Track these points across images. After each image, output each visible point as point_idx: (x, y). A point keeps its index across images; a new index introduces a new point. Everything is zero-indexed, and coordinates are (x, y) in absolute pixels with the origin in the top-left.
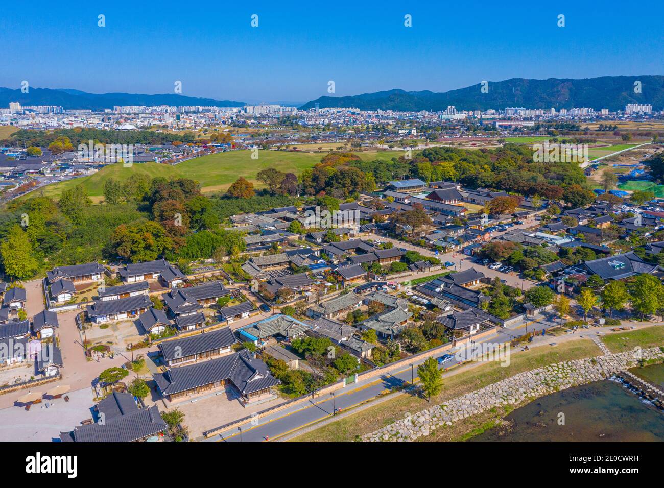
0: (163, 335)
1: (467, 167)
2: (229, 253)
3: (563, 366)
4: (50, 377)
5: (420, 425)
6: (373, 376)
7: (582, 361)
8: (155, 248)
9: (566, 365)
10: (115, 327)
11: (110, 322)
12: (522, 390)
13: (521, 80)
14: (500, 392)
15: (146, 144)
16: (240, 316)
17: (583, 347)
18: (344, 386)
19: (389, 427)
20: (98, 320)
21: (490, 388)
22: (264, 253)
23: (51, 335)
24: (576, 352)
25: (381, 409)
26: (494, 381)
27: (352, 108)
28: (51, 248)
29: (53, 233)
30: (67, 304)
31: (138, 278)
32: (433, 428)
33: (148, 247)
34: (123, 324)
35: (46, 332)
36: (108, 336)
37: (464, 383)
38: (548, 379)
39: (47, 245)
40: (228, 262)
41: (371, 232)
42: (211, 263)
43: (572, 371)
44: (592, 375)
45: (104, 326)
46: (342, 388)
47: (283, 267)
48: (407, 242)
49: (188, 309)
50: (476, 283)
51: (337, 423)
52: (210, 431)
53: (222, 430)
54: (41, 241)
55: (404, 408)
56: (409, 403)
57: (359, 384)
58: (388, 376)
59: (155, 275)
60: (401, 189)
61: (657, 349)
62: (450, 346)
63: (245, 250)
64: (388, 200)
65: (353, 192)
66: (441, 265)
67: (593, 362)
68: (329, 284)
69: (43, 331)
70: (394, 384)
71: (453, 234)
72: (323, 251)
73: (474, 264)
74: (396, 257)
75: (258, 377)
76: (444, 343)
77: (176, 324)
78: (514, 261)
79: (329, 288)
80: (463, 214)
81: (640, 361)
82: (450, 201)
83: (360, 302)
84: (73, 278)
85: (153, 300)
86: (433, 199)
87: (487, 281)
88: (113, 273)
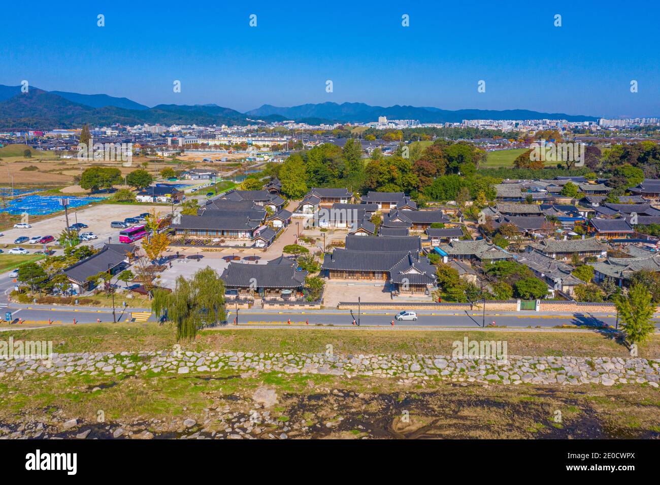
2: (474, 198)
4: (258, 247)
5: (603, 371)
8: (400, 183)
10: (332, 232)
16: (447, 240)
18: (518, 309)
19: (551, 358)
23: (280, 226)
28: (324, 180)
29: (328, 168)
30: (308, 213)
32: (624, 381)
33: (392, 180)
34: (339, 232)
35: (278, 223)
39: (320, 177)
42: (453, 205)
45: (323, 230)
46: (515, 310)
51: (482, 334)
52: (342, 304)
53: (356, 307)
54: (316, 172)
55: (585, 346)
56: (596, 344)
57: (540, 312)
58: (586, 316)
59: (392, 206)
63: (495, 200)
68: (573, 234)
69: (274, 222)
70: (589, 323)
72: (592, 212)
75: (413, 272)
77: (377, 233)
79: (573, 237)
83: (604, 253)
84: (324, 199)
85: (374, 218)
88: (359, 200)
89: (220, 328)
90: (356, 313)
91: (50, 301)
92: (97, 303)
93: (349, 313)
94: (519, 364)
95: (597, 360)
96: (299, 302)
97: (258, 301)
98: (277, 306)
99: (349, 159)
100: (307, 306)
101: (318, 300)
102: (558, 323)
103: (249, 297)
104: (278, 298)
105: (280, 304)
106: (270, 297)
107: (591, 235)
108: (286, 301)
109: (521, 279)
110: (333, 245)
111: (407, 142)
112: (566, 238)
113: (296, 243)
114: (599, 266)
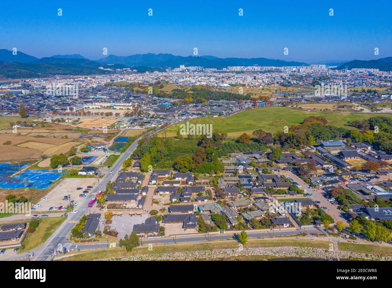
0: (175, 202)
1: (382, 135)
2: (216, 173)
3: (310, 249)
4: (140, 208)
5: (236, 252)
6: (232, 233)
7: (320, 249)
8: (188, 168)
9: (312, 249)
10: (164, 196)
11: (163, 194)
12: (284, 252)
14: (275, 251)
15: (226, 100)
16: (204, 200)
17: (326, 244)
18: (219, 233)
19: (224, 250)
20: (160, 192)
21: (270, 248)
22: (231, 175)
24: (321, 245)
25: (225, 243)
26: (274, 246)
28: (158, 161)
29: (159, 155)
30: (154, 184)
31: (179, 178)
32: (240, 255)
33: (185, 167)
34: (167, 195)
35: (144, 194)
36: (161, 199)
37: (261, 244)
38: (299, 252)
39: (156, 160)
40: (215, 177)
41: (290, 170)
42: (208, 176)
43: (313, 252)
44: (322, 256)
46: (218, 234)
47: (236, 183)
48: (302, 179)
49: (187, 195)
50: (311, 206)
51: (208, 244)
52: (171, 235)
53: (175, 236)
54: (154, 158)
55: (233, 245)
56: (236, 244)
57: (225, 234)
58: (237, 234)
59: (185, 178)
60: (327, 146)
61: (364, 254)
62: (269, 230)
63: (224, 172)
64: (315, 152)
65: (298, 146)
66: (304, 194)
67: (326, 251)
68: (245, 194)
69: (143, 193)
70: (236, 237)
71: (329, 179)
72: (257, 178)
73: (323, 197)
74: (286, 187)
75: (190, 223)
76: (267, 228)
77: (180, 199)
78: (339, 199)
79: (244, 196)
80: (349, 167)
81: (350, 257)
82: (351, 158)
83: (251, 204)
84: (159, 175)
85: (179, 188)
86: (341, 155)
87: (317, 206)
88: (173, 174)
89: (138, 247)
90: (175, 238)
91: (84, 241)
92: (98, 241)
93: (173, 238)
94: (216, 252)
95: (235, 249)
96: (158, 235)
97: (146, 236)
98: (152, 237)
100: (161, 237)
101: (163, 234)
102: (227, 238)
103: (143, 234)
104: (152, 234)
105: (153, 236)
106: (149, 234)
107: (250, 194)
108: (154, 235)
109: (221, 223)
110: (165, 204)
111: (194, 104)
112: (242, 196)
113: (152, 204)
114: (245, 215)
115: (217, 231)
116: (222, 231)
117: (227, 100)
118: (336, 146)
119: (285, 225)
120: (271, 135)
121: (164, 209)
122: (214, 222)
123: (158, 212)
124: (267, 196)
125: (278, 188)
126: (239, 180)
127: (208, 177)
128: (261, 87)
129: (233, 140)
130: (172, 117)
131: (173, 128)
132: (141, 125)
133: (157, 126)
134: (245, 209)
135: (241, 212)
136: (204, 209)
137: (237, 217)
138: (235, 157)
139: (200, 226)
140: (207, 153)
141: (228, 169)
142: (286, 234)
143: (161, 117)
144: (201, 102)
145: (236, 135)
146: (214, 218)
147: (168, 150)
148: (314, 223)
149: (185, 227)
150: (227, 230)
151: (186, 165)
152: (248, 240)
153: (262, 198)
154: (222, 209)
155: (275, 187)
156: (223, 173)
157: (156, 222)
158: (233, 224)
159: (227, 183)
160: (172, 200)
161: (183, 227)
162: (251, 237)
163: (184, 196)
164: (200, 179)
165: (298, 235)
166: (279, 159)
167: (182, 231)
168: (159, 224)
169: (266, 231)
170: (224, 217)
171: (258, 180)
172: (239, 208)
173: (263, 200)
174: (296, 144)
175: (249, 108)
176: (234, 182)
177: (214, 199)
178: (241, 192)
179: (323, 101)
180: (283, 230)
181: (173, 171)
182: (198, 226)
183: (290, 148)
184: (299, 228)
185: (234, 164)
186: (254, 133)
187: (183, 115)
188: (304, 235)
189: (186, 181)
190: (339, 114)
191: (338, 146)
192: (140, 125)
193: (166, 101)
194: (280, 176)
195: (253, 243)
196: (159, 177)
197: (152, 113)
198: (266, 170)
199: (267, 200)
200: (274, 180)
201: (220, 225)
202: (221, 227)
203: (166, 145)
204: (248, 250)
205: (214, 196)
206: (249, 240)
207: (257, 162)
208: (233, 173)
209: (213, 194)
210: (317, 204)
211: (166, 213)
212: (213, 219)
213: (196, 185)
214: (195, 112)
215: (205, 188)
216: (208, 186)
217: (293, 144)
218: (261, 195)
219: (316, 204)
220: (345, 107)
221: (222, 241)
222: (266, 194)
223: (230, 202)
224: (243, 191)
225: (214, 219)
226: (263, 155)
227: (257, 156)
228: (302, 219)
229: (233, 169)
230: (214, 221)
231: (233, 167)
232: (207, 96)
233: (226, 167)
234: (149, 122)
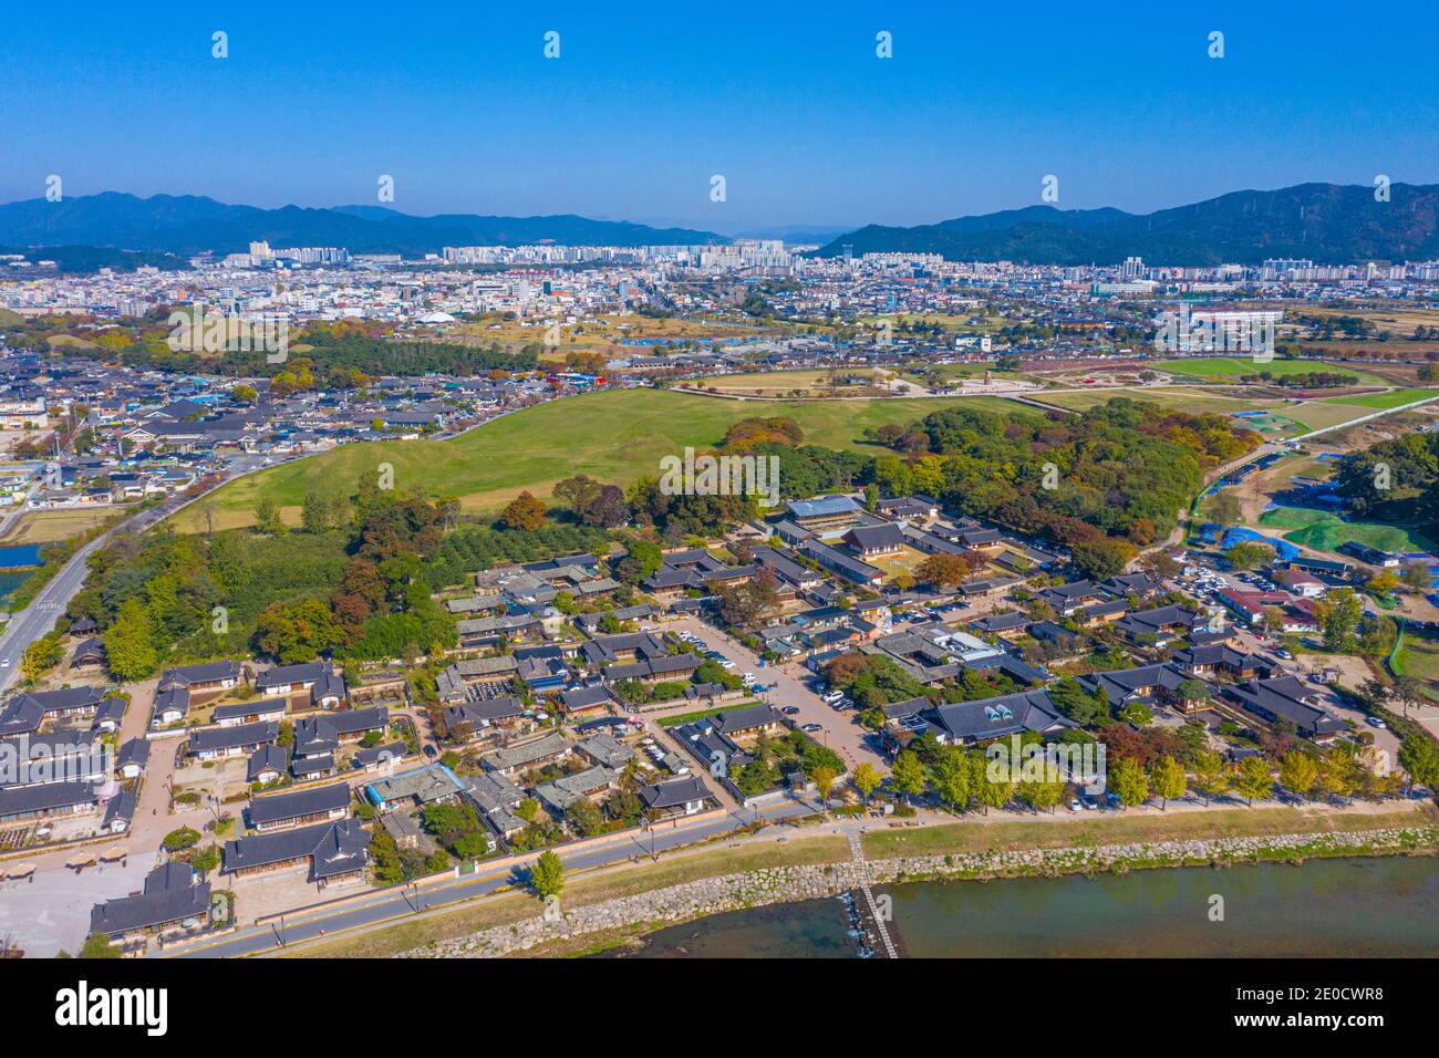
0: (272, 785)
1: (966, 468)
2: (427, 652)
3: (777, 873)
4: (117, 833)
5: (524, 935)
6: (503, 865)
7: (809, 869)
8: (314, 643)
9: (782, 872)
10: (221, 766)
11: (219, 758)
12: (694, 902)
13: (1324, 187)
14: (662, 901)
15: (444, 373)
16: (386, 762)
17: (826, 847)
18: (457, 876)
19: (480, 934)
20: (201, 755)
21: (646, 896)
22: (486, 652)
23: (136, 774)
24: (810, 855)
25: (480, 910)
26: (658, 887)
27: (927, 254)
28: (182, 629)
30: (173, 726)
31: (282, 689)
32: (541, 940)
33: (303, 641)
34: (234, 762)
35: (131, 771)
36: (207, 781)
37: (611, 886)
38: (743, 890)
39: (176, 626)
40: (425, 666)
41: (692, 613)
42: (398, 667)
43: (787, 881)
44: (815, 890)
45: (208, 765)
46: (453, 879)
47: (504, 678)
48: (736, 637)
49: (319, 748)
50: (770, 728)
51: (415, 923)
52: (261, 919)
53: (279, 919)
54: (167, 619)
55: (512, 912)
56: (522, 906)
57: (480, 874)
58: (523, 867)
59: (307, 686)
60: (806, 518)
61: (940, 859)
62: (637, 832)
63: (459, 645)
64: (770, 542)
65: (714, 524)
66: (745, 689)
67: (828, 870)
68: (543, 716)
69: (126, 769)
70: (521, 878)
71: (821, 626)
72: (582, 651)
73: (806, 690)
74: (685, 671)
75: (341, 856)
76: (629, 827)
77: (291, 770)
78: (856, 692)
79: (541, 723)
80: (877, 581)
81: (901, 875)
82: (881, 549)
83: (569, 751)
84: (194, 685)
85: (282, 729)
86: (851, 544)
87: (790, 725)
88: (253, 676)
90: (279, 928)
93: (271, 930)
94: (450, 948)
95: (520, 925)
96: (206, 930)
97: (153, 940)
98: (180, 943)
99: (222, 569)
100: (218, 933)
102: (489, 887)
103: (140, 937)
104: (178, 929)
105: (184, 938)
106: (167, 932)
107: (562, 715)
108: (191, 933)
109: (461, 837)
110: (230, 800)
111: (322, 395)
112: (533, 726)
113: (171, 806)
114: (547, 792)
115: (447, 869)
116: (467, 867)
117: (451, 372)
118: (835, 514)
119: (689, 805)
120: (621, 493)
121: (225, 820)
122: (434, 837)
123: (199, 836)
124: (622, 714)
125: (658, 681)
126: (516, 666)
127: (396, 672)
128: (572, 320)
129: (481, 522)
130: (231, 451)
131: (241, 493)
132: (97, 490)
133: (171, 489)
134: (545, 771)
135: (532, 785)
136: (390, 794)
137: (518, 803)
138: (494, 583)
139: (380, 863)
140: (386, 579)
141: (473, 630)
142: (694, 839)
143: (183, 450)
144: (349, 386)
145: (494, 502)
146: (432, 823)
147: (226, 584)
148: (786, 784)
149: (318, 875)
150: (485, 857)
151: (307, 634)
152: (566, 883)
153: (603, 722)
154: (460, 784)
155: (646, 677)
156: (453, 647)
157: (195, 879)
158: (508, 834)
159: (474, 686)
160: (256, 778)
161: (311, 879)
162: (576, 870)
163: (305, 756)
164: (364, 682)
165: (737, 833)
166: (653, 577)
167: (311, 893)
168: (205, 886)
169: (626, 839)
170: (472, 811)
171: (585, 660)
172: (525, 770)
173: (607, 730)
174: (709, 519)
175: (534, 400)
176: (498, 679)
177: (429, 751)
178: (528, 712)
179: (784, 366)
180: (684, 826)
181: (250, 663)
182: (371, 863)
183: (688, 535)
184: (736, 807)
185: (495, 609)
186: (557, 492)
187: (276, 439)
188: (755, 828)
189: (312, 694)
190: (836, 406)
191: (840, 514)
192: (91, 491)
193: (201, 388)
194: (659, 636)
195: (584, 891)
196: (193, 692)
197: (141, 438)
198: (610, 622)
199: (622, 726)
200: (640, 654)
201: (460, 846)
202: (461, 851)
203: (216, 561)
204: (569, 917)
205: (427, 738)
206: (572, 880)
207: (577, 593)
208: (493, 642)
209: (424, 732)
210: (791, 717)
211: (236, 832)
212: (428, 828)
213: (353, 704)
214: (328, 426)
215: (390, 713)
216: (399, 703)
217: (698, 521)
218: (600, 713)
219: (785, 717)
220: (853, 382)
221: (468, 905)
222: (617, 707)
223: (489, 754)
224: (534, 707)
225: (432, 828)
226: (596, 567)
227: (577, 572)
228: (744, 775)
229: (490, 631)
230: (435, 832)
231: (490, 622)
232: (370, 363)
233: (464, 625)
234: (130, 478)
